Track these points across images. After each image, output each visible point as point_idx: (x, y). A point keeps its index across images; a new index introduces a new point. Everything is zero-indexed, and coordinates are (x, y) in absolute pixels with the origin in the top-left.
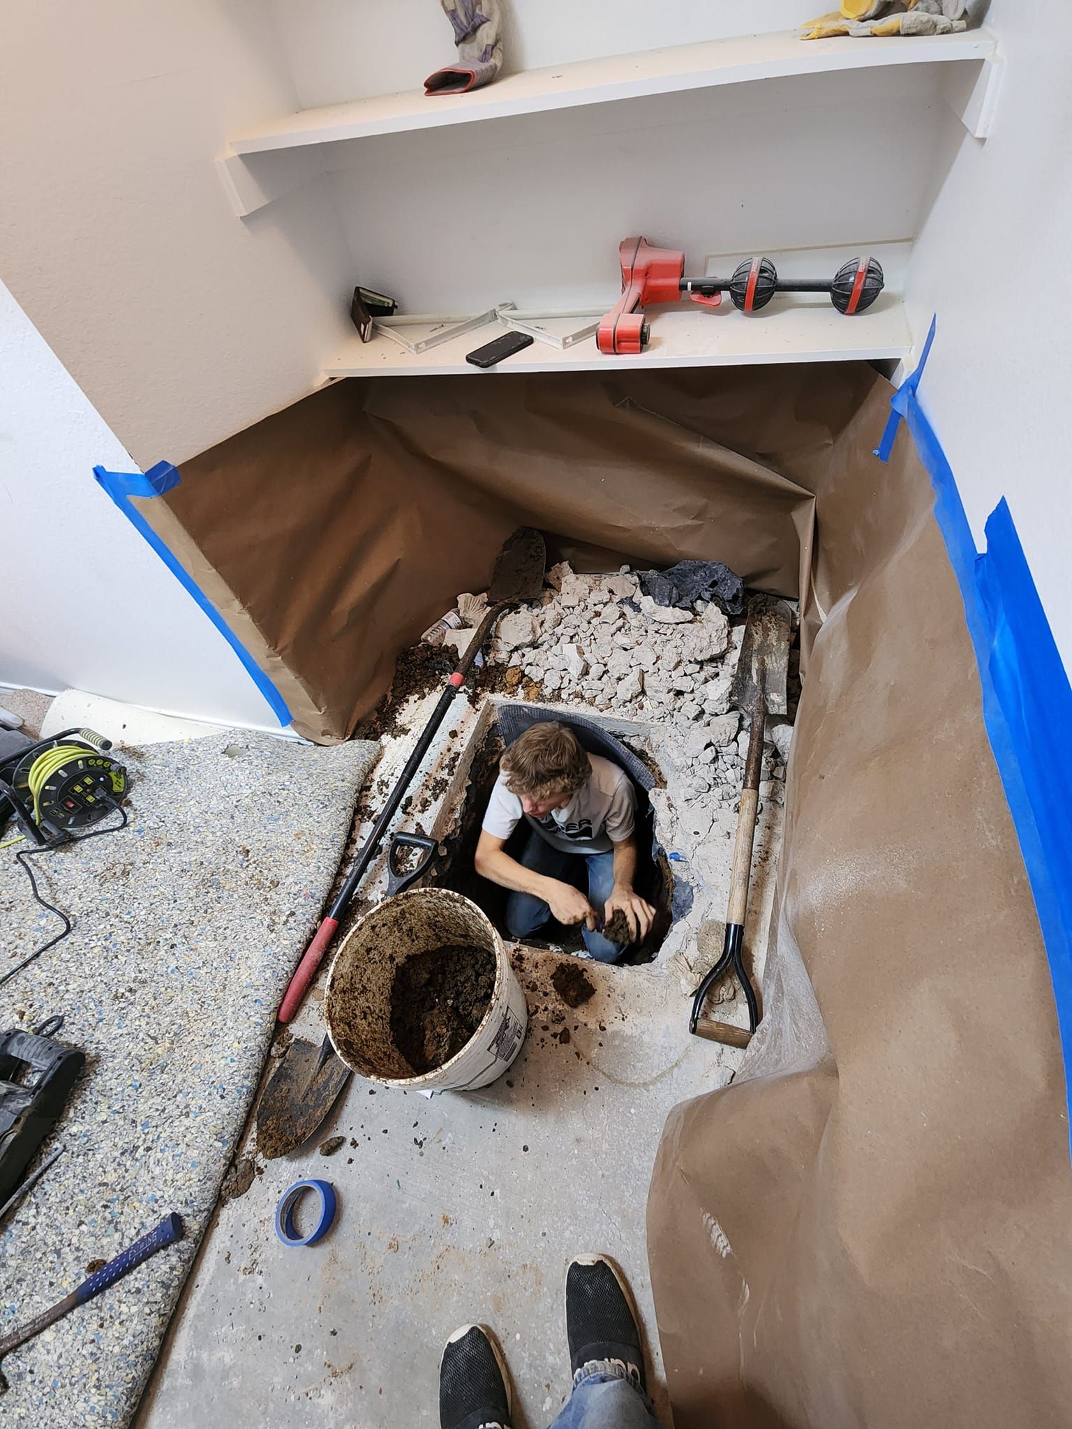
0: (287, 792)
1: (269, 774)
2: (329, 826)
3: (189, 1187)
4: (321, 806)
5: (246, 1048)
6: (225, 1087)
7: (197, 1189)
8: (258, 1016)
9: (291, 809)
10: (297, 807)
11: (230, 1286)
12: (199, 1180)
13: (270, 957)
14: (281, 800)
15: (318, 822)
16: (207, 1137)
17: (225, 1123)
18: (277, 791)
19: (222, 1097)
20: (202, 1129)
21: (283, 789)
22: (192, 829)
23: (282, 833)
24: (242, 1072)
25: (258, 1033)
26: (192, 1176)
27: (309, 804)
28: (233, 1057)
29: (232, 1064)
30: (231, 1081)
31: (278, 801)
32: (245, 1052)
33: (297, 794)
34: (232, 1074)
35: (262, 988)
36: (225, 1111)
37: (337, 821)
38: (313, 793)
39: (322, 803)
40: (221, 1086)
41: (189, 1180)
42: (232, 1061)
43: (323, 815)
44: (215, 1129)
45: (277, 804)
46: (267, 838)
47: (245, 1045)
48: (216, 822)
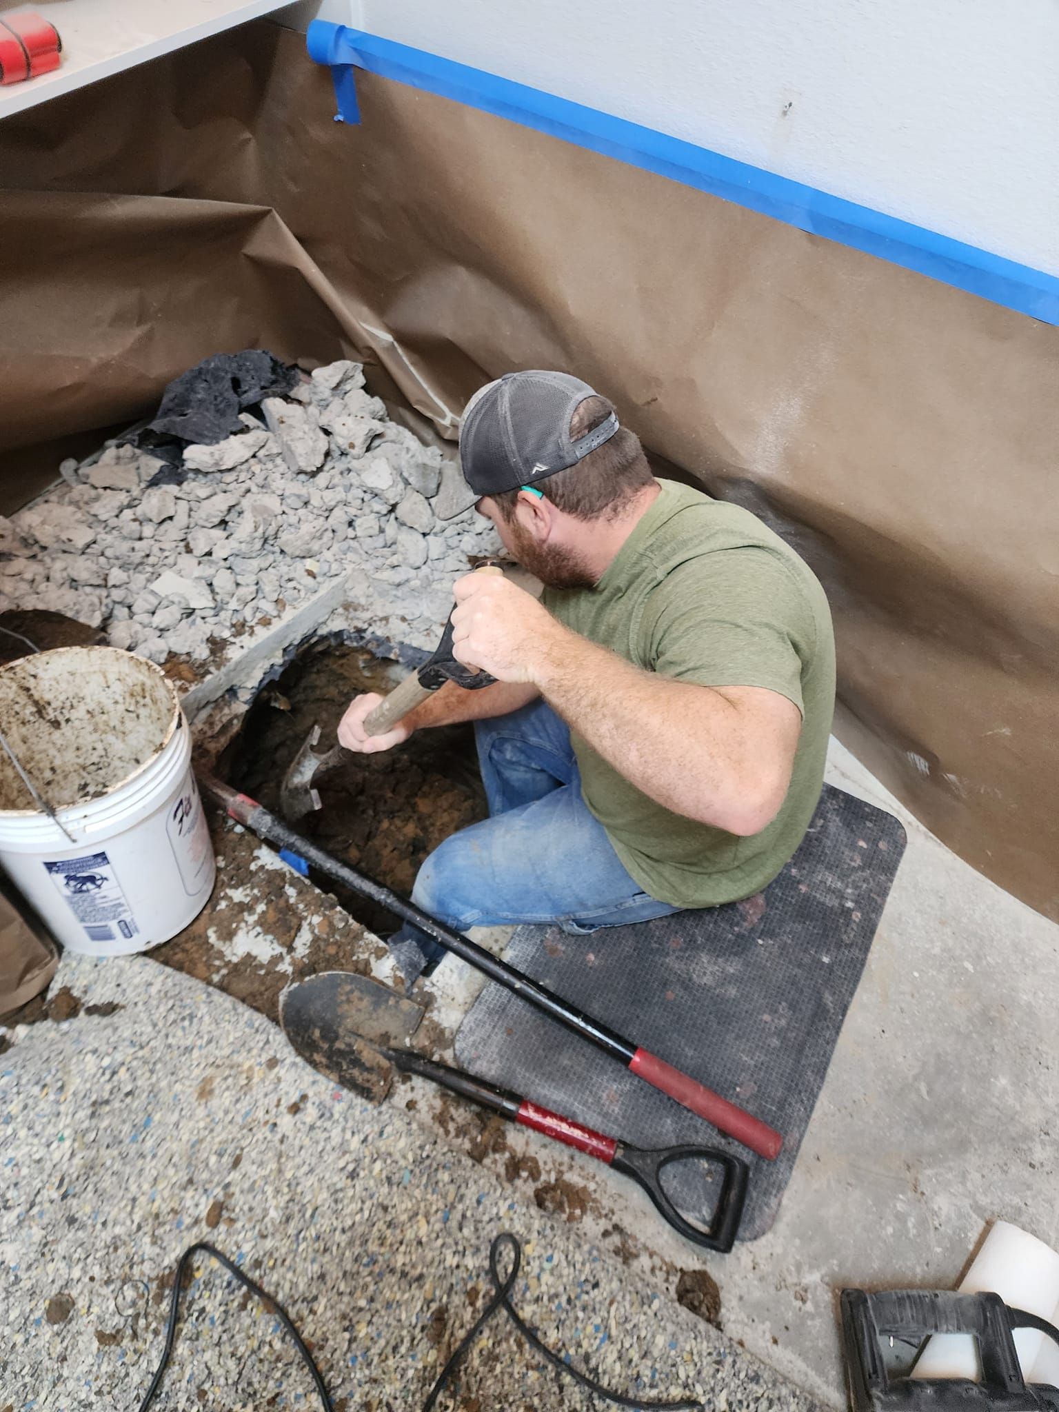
0: (123, 1070)
1: (62, 1088)
2: (229, 1027)
3: (700, 1355)
4: (186, 1023)
5: (539, 1233)
6: (583, 1278)
7: (705, 1343)
8: (501, 1203)
9: (154, 1079)
10: (159, 1066)
11: (815, 1327)
12: (695, 1338)
13: (417, 1171)
14: (128, 1088)
15: (210, 1042)
16: (643, 1318)
17: (632, 1289)
18: (108, 1087)
19: (596, 1285)
20: (629, 1326)
21: (114, 1073)
22: (19, 1339)
23: (177, 1125)
24: (571, 1248)
25: (524, 1210)
26: (688, 1348)
27: (170, 1040)
28: (545, 1256)
29: (555, 1261)
30: (578, 1266)
31: (127, 1094)
32: (545, 1237)
33: (140, 1054)
34: (568, 1263)
35: (463, 1190)
36: (615, 1284)
37: (226, 1011)
38: (155, 1025)
39: (183, 1019)
40: (580, 1285)
41: (692, 1354)
42: (550, 1259)
43: (204, 1028)
44: (636, 1304)
45: (129, 1100)
46: (165, 1160)
47: (535, 1234)
48: (51, 1267)
